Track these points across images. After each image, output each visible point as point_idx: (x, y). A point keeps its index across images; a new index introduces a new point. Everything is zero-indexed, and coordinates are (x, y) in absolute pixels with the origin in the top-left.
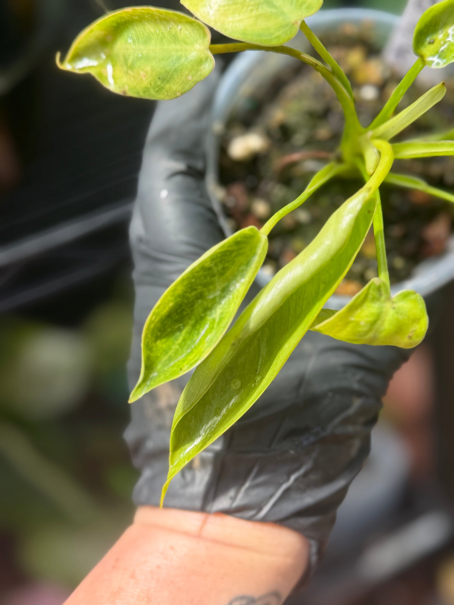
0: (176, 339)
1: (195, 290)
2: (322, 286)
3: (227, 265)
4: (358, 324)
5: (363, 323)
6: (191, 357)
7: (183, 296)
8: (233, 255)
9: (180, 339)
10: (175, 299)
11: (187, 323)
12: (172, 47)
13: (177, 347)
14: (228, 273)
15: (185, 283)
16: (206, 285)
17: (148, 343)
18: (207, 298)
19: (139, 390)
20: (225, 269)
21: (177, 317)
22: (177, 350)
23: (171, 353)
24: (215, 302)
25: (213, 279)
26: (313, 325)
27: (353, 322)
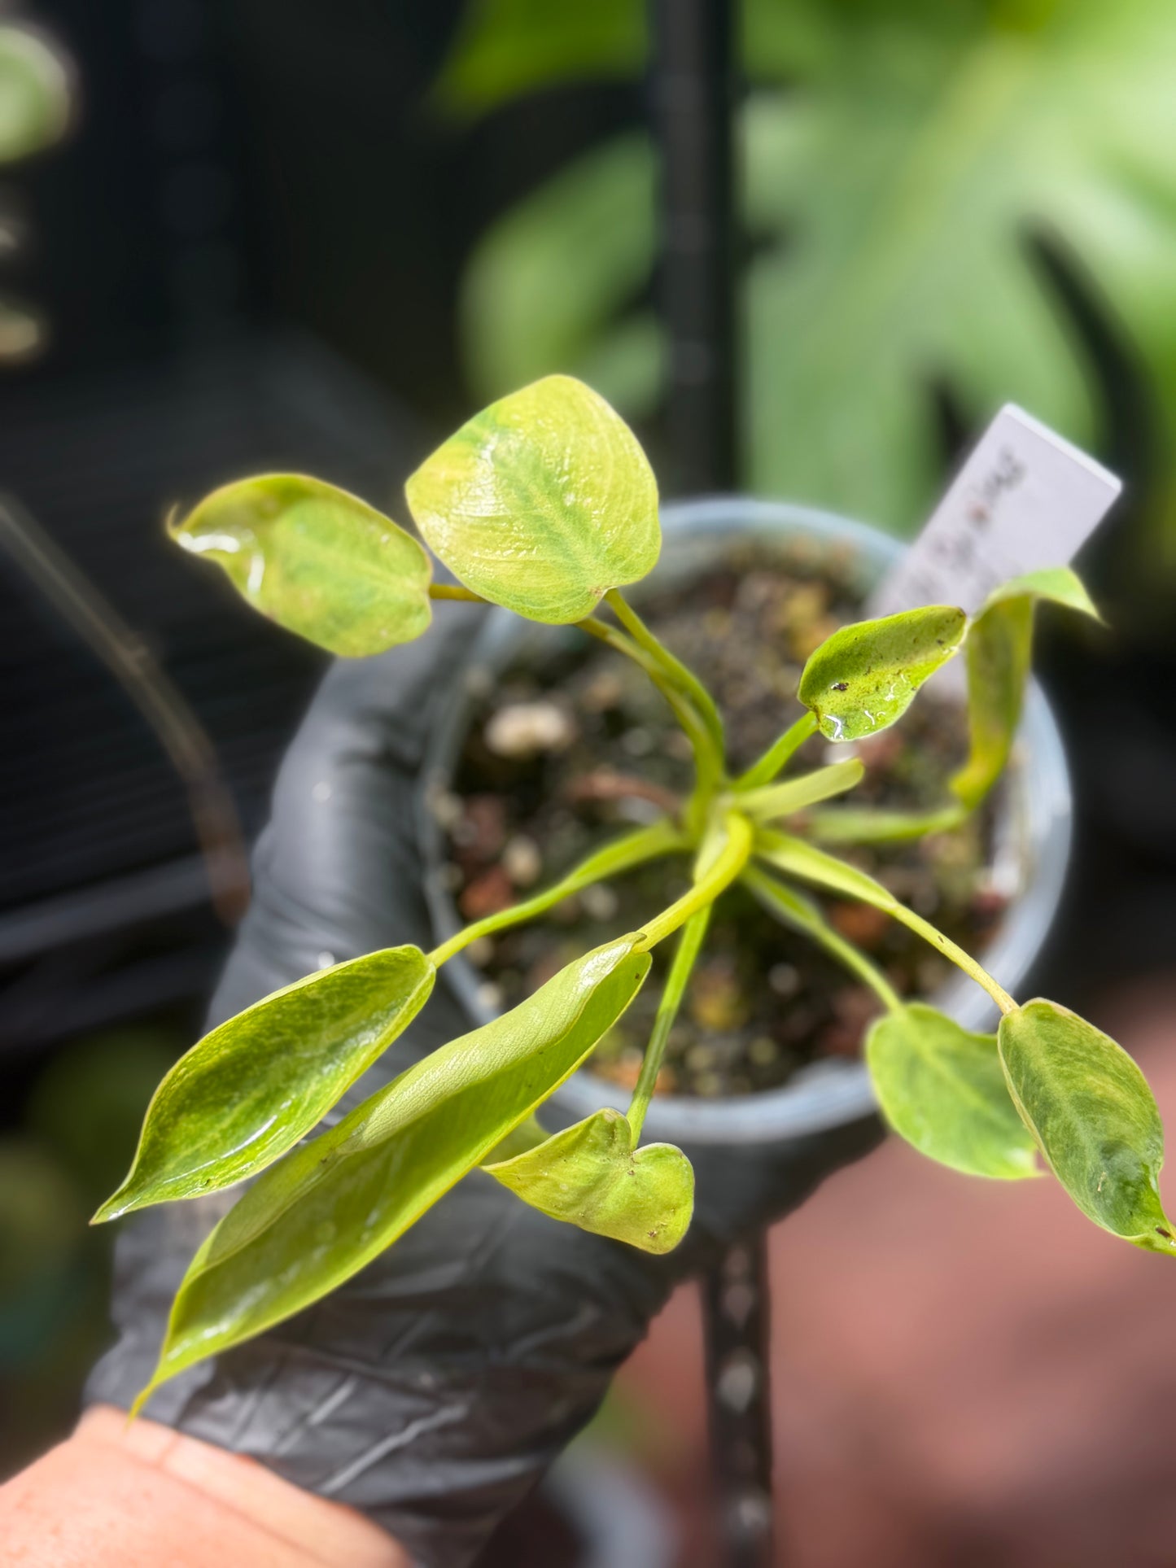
0: (219, 1120)
1: (280, 1034)
2: (523, 1091)
3: (350, 1002)
4: (556, 1186)
5: (565, 1188)
6: (235, 1163)
7: (253, 1041)
8: (366, 987)
9: (226, 1123)
10: (235, 1044)
11: (249, 1093)
12: (368, 566)
13: (217, 1135)
14: (349, 1019)
15: (261, 1018)
16: (302, 1031)
17: (160, 1115)
18: (298, 1055)
19: (116, 1204)
20: (344, 1010)
21: (232, 1077)
22: (216, 1142)
23: (201, 1144)
24: (310, 1066)
25: (318, 1022)
26: (487, 1160)
27: (547, 1179)
